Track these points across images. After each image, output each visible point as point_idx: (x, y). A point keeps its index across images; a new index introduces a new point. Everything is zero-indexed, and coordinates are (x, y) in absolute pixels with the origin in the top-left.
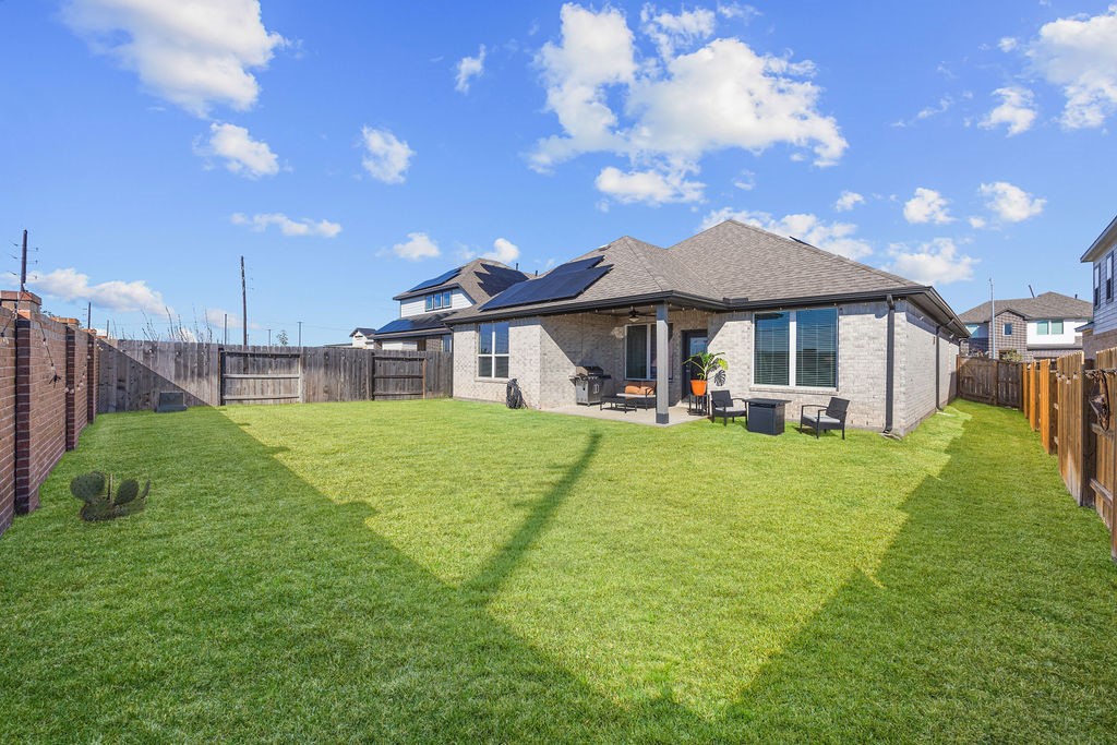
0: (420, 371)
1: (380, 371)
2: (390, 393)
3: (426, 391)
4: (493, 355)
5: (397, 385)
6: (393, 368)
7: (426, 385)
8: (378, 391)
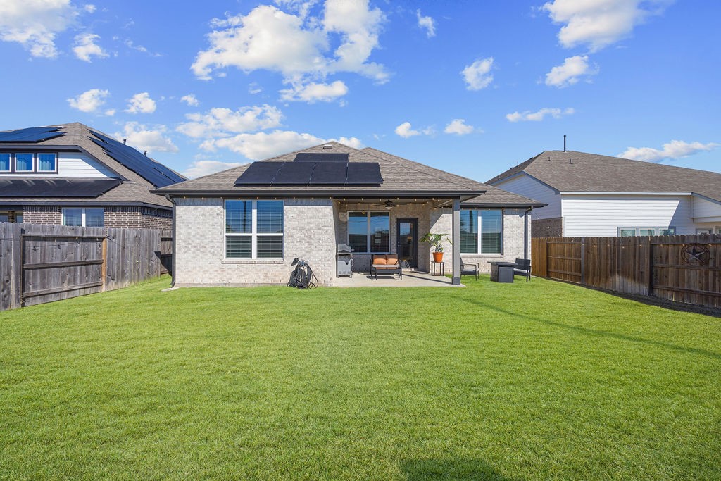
0: (98, 254)
1: (35, 258)
2: (53, 289)
3: (108, 281)
4: (254, 234)
5: (63, 277)
6: (57, 253)
7: (108, 273)
8: (31, 290)
